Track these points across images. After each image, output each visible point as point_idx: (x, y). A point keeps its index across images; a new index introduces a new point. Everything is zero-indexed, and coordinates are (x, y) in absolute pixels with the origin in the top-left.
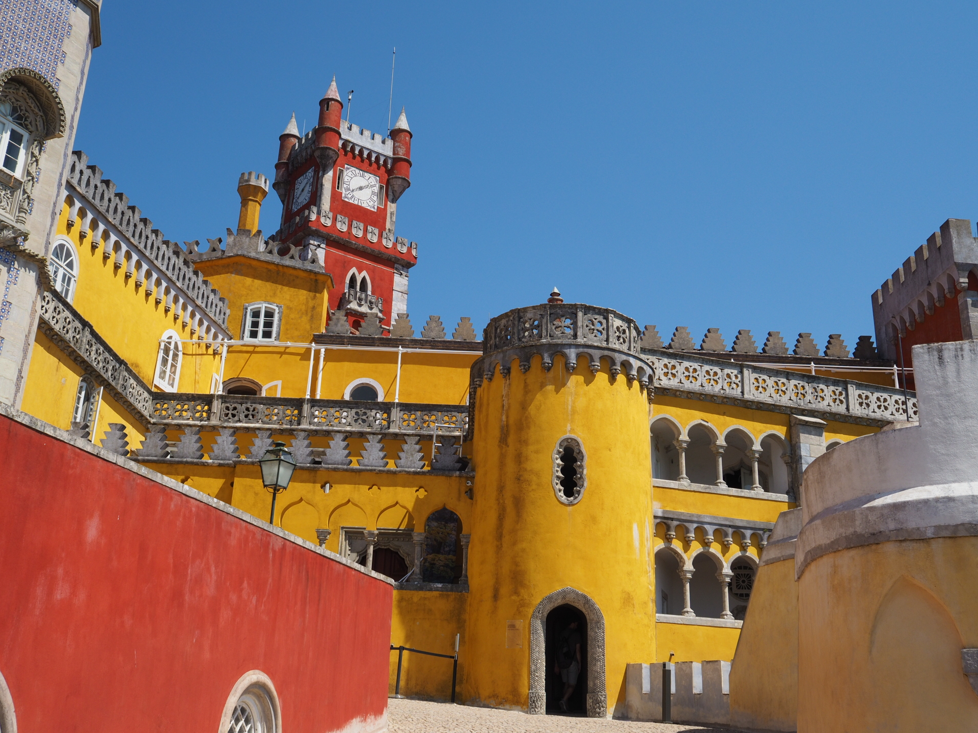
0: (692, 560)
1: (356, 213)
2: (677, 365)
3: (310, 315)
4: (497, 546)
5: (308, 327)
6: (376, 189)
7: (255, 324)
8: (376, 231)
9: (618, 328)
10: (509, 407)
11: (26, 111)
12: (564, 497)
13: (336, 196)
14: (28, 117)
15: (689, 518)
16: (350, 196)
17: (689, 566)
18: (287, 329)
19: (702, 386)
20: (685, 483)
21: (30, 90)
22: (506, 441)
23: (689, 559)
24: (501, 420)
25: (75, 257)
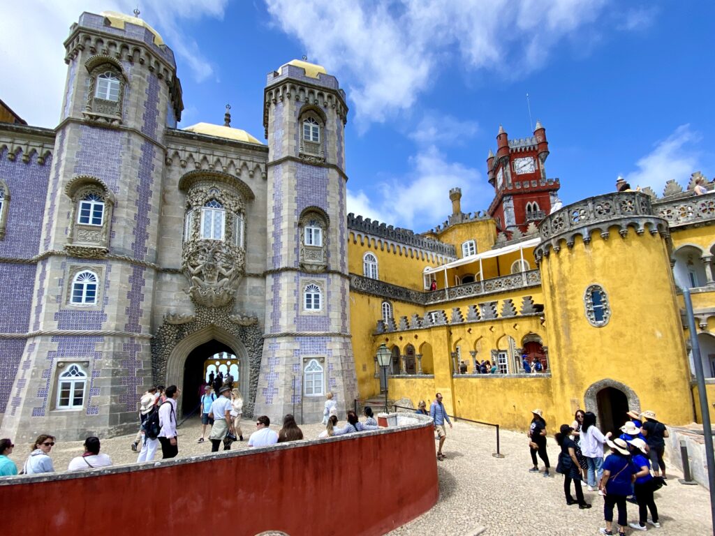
1: (524, 178)
3: (488, 239)
5: (488, 244)
6: (532, 163)
7: (467, 250)
8: (536, 181)
11: (317, 220)
13: (513, 174)
14: (319, 222)
16: (520, 172)
18: (480, 248)
25: (375, 257)
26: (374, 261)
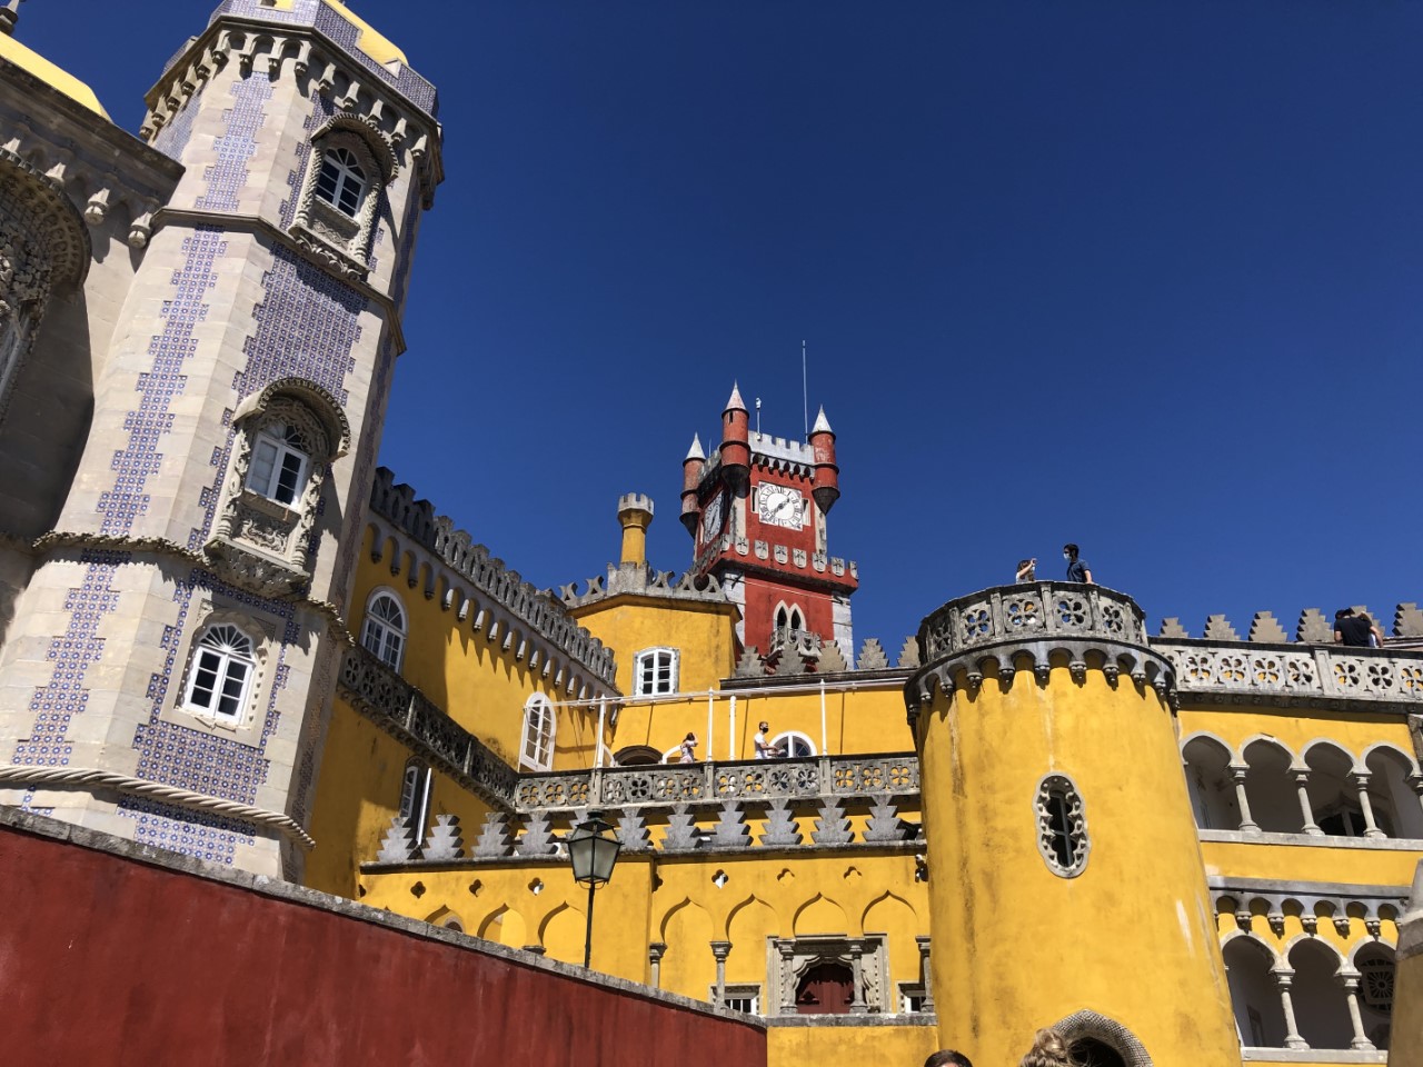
0: (1287, 954)
1: (778, 535)
2: (1209, 657)
3: (714, 656)
4: (969, 950)
5: (713, 671)
6: (799, 505)
7: (648, 676)
8: (804, 554)
9: (1106, 610)
10: (961, 739)
11: (304, 430)
12: (1060, 866)
13: (751, 519)
14: (306, 437)
15: (1269, 888)
16: (768, 517)
17: (1282, 964)
18: (688, 678)
19: (1253, 683)
20: (1252, 831)
21: (307, 405)
22: (963, 789)
23: (1282, 954)
24: (952, 760)
25: (402, 612)
26: (398, 623)
